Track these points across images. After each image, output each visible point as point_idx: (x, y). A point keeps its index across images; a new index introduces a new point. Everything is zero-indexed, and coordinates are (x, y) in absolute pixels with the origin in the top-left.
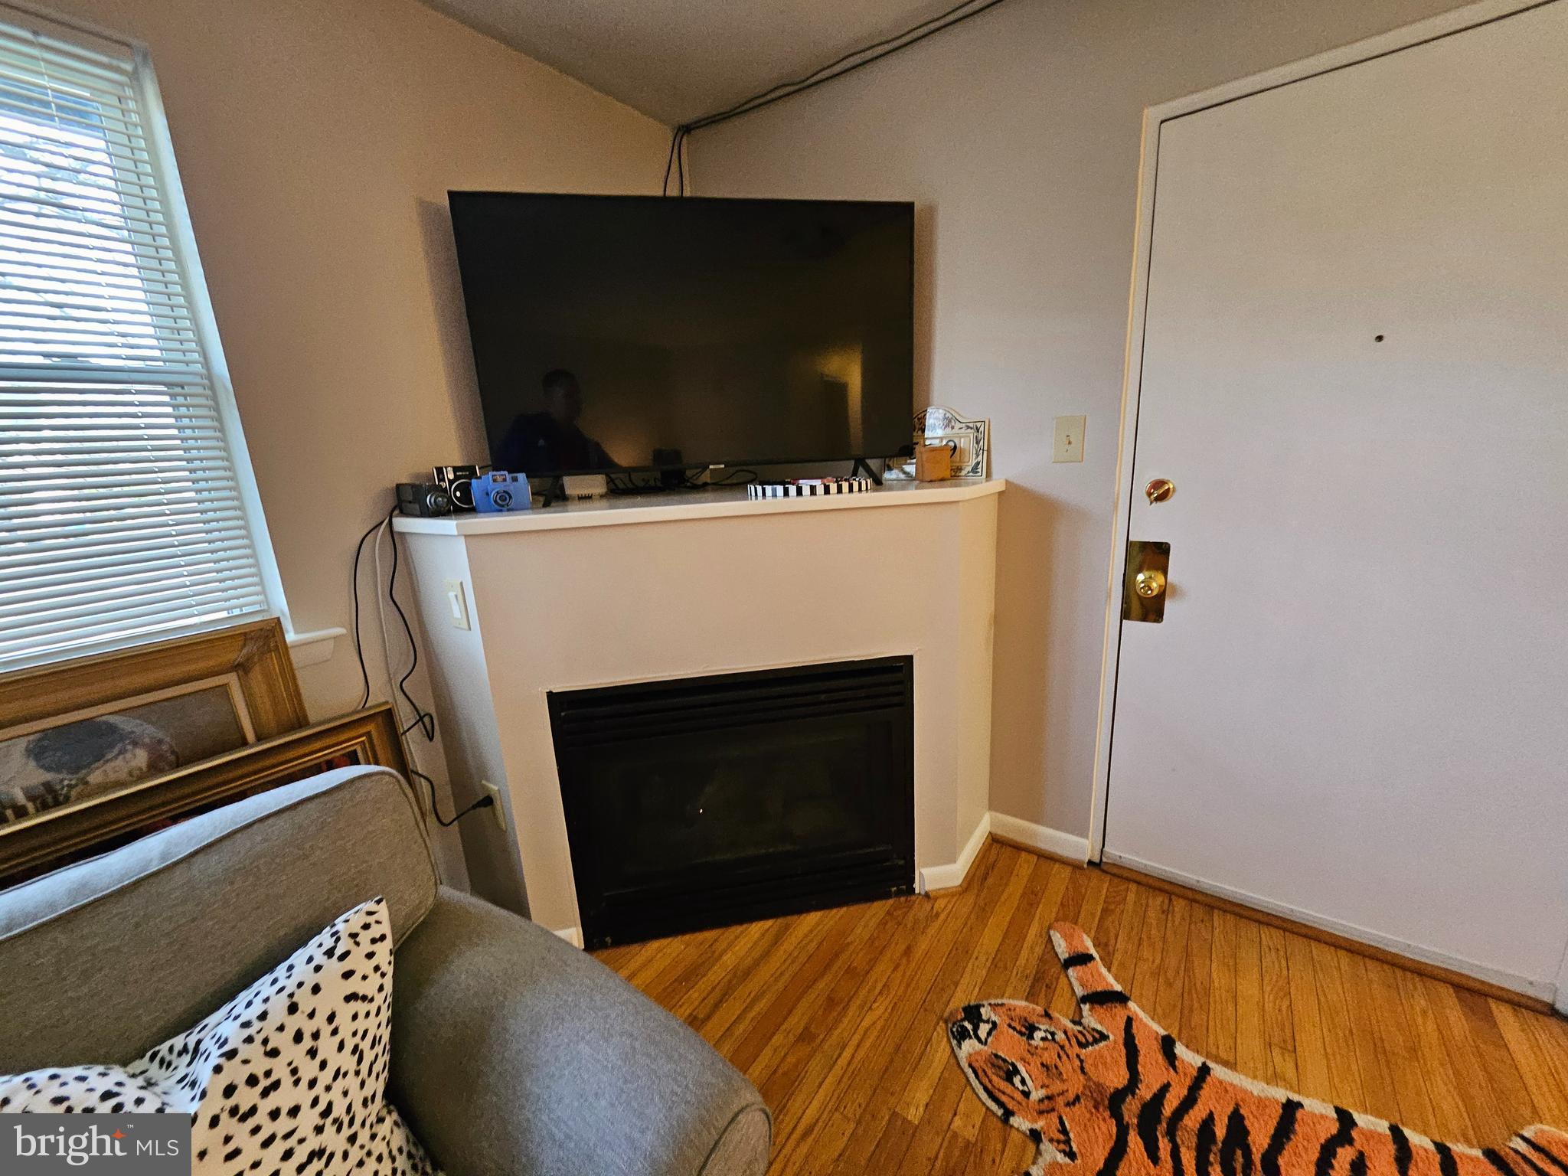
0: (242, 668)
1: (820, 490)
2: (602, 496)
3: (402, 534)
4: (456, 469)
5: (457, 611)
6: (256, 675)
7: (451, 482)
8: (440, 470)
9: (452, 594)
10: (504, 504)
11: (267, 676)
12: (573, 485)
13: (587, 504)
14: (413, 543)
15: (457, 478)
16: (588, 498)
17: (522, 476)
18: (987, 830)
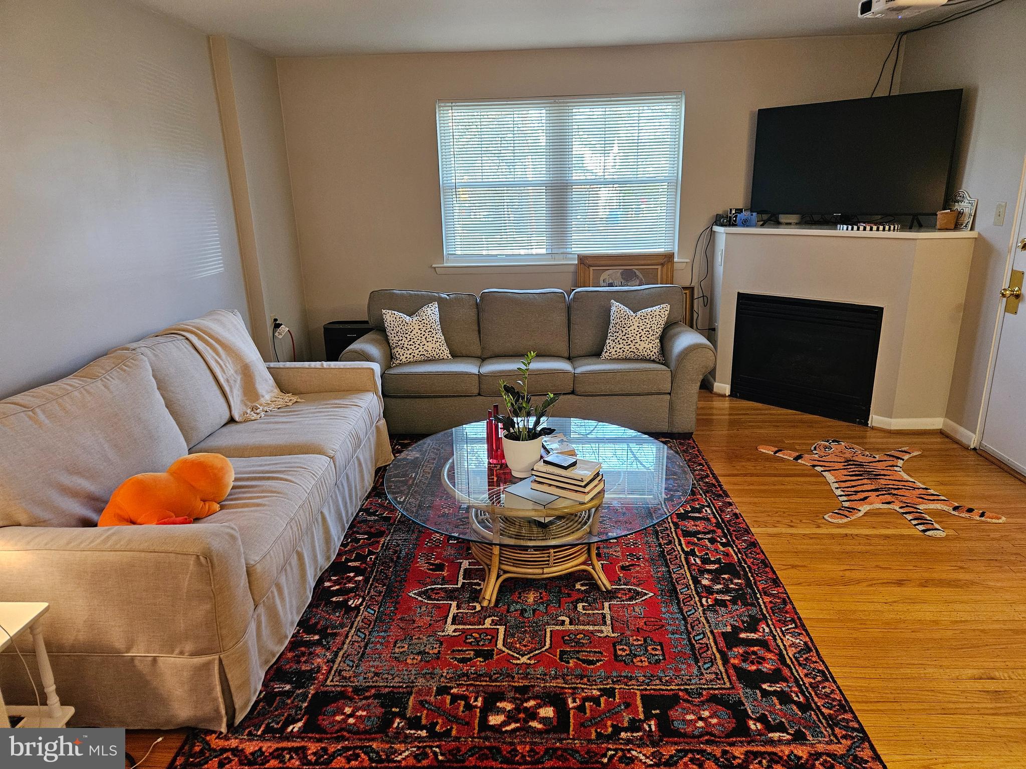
0: (662, 265)
1: (868, 228)
2: (796, 224)
3: (715, 232)
4: (736, 210)
5: (720, 260)
6: (665, 267)
7: (733, 214)
8: (731, 210)
9: (720, 253)
10: (746, 223)
11: (667, 269)
12: (783, 218)
13: (789, 226)
14: (717, 235)
15: (735, 213)
16: (790, 224)
17: (755, 214)
18: (940, 427)
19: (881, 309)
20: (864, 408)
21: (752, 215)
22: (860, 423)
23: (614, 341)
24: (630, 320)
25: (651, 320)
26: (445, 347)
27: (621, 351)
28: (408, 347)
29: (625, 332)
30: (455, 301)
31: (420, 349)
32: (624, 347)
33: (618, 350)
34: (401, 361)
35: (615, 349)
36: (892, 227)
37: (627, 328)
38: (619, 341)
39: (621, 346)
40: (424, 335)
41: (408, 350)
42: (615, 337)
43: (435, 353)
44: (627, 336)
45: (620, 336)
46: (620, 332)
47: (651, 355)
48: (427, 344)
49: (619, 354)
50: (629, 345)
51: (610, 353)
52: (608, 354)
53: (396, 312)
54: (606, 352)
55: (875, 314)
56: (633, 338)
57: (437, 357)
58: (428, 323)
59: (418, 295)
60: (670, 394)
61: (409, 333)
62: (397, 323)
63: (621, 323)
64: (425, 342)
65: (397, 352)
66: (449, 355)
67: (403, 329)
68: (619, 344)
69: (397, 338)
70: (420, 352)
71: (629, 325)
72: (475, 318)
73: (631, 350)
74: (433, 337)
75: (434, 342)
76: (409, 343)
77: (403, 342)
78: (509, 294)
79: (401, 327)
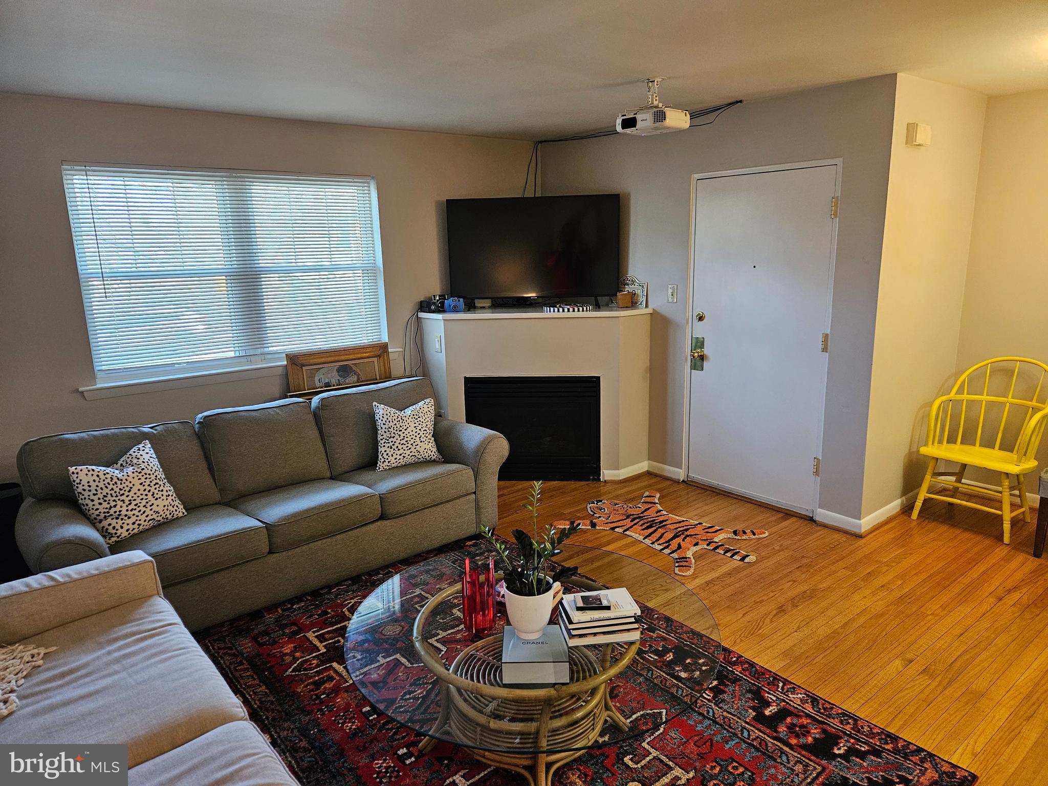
0: (379, 356)
1: (571, 310)
2: (489, 307)
3: (422, 318)
4: (439, 296)
5: (438, 346)
6: (382, 358)
7: (438, 300)
8: (434, 296)
9: (437, 340)
10: (455, 310)
11: (384, 360)
12: (478, 303)
13: (483, 310)
14: (425, 322)
15: (440, 299)
16: (484, 308)
17: (461, 300)
18: (646, 469)
19: (598, 378)
20: (595, 466)
21: (459, 301)
22: (594, 480)
23: (391, 448)
24: (405, 421)
25: (424, 418)
26: (177, 502)
27: (401, 457)
28: (129, 513)
29: (402, 435)
30: (165, 434)
31: (148, 512)
32: (405, 452)
33: (398, 457)
34: (118, 537)
35: (395, 456)
36: (585, 308)
37: (403, 431)
38: (397, 447)
39: (402, 451)
40: (149, 491)
41: (129, 518)
42: (391, 444)
43: (168, 513)
44: (406, 439)
45: (398, 441)
46: (397, 436)
47: (432, 456)
48: (156, 503)
49: (399, 461)
50: (410, 449)
51: (389, 462)
52: (386, 463)
53: (94, 467)
54: (385, 461)
55: (593, 384)
56: (413, 440)
57: (170, 517)
58: (151, 473)
59: (107, 436)
60: (475, 493)
61: (127, 493)
62: (102, 483)
63: (395, 426)
64: (153, 500)
65: (110, 525)
66: (184, 511)
67: (116, 489)
68: (399, 450)
69: (105, 505)
70: (147, 516)
71: (405, 428)
72: (200, 452)
73: (413, 454)
74: (162, 491)
75: (164, 497)
76: (130, 507)
77: (118, 508)
78: (243, 414)
79: (110, 487)
